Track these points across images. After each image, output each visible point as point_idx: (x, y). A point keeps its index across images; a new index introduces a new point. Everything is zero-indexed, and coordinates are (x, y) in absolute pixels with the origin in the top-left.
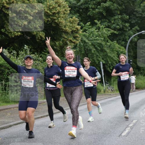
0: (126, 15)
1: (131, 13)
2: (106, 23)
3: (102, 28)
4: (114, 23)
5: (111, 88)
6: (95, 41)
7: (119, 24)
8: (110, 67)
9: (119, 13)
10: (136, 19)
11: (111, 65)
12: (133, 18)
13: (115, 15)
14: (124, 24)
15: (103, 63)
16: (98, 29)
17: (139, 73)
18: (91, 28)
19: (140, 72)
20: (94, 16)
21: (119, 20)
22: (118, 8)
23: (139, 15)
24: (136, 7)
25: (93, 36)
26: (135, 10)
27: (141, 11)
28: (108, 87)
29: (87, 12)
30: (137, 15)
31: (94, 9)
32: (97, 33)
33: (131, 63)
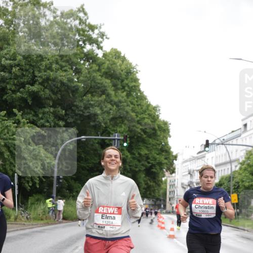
0: (61, 108)
1: (69, 107)
2: (31, 115)
3: (24, 122)
4: (42, 118)
5: (27, 215)
6: (10, 141)
7: (50, 120)
8: (28, 182)
9: (51, 104)
10: (74, 117)
11: (30, 180)
12: (71, 114)
13: (46, 106)
14: (57, 122)
15: (18, 175)
16: (17, 124)
17: (70, 197)
18: (7, 120)
19: (71, 194)
20: (13, 102)
21: (50, 115)
22: (51, 97)
23: (79, 112)
24: (77, 100)
25: (8, 133)
26: (75, 103)
27: (83, 106)
28: (23, 213)
29: (3, 95)
30: (77, 112)
31: (14, 92)
32: (14, 130)
33: (61, 181)
